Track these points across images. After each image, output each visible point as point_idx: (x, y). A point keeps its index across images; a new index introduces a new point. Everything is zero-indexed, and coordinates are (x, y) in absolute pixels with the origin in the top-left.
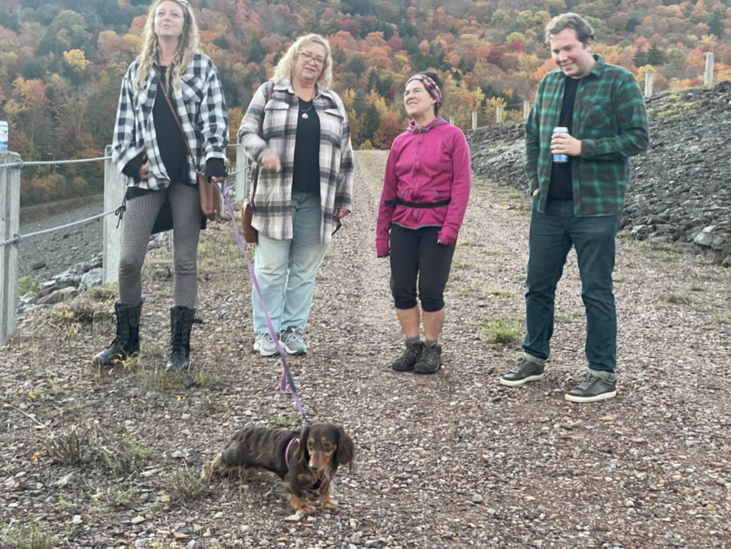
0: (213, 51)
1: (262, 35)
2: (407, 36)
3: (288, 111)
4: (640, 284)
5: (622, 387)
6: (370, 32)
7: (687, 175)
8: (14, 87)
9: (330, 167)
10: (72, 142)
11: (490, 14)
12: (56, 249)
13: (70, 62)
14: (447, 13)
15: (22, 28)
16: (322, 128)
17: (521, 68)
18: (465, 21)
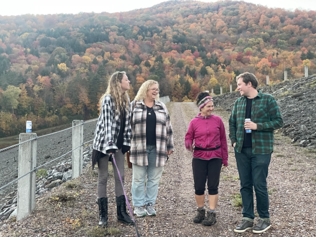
0: (120, 61)
1: (140, 54)
2: (201, 51)
3: (143, 112)
6: (185, 50)
8: (37, 80)
9: (161, 134)
10: (62, 102)
11: (237, 40)
12: (55, 149)
13: (60, 68)
14: (218, 41)
15: (40, 55)
16: (157, 118)
17: (251, 63)
18: (226, 44)
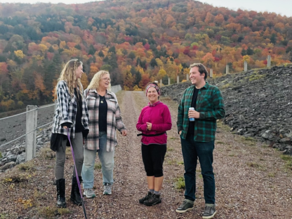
0: (75, 50)
1: (94, 44)
2: (152, 44)
3: (96, 100)
4: (240, 157)
5: (229, 211)
6: (137, 42)
7: (260, 107)
9: (112, 121)
10: (18, 87)
11: (184, 35)
12: (10, 132)
13: (17, 55)
14: (168, 35)
16: (108, 106)
17: (197, 56)
18: (175, 38)
